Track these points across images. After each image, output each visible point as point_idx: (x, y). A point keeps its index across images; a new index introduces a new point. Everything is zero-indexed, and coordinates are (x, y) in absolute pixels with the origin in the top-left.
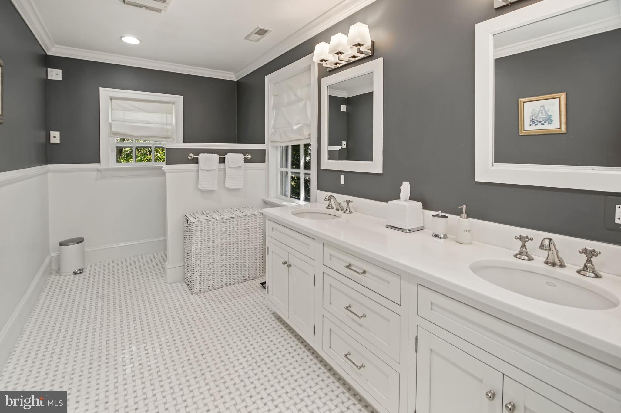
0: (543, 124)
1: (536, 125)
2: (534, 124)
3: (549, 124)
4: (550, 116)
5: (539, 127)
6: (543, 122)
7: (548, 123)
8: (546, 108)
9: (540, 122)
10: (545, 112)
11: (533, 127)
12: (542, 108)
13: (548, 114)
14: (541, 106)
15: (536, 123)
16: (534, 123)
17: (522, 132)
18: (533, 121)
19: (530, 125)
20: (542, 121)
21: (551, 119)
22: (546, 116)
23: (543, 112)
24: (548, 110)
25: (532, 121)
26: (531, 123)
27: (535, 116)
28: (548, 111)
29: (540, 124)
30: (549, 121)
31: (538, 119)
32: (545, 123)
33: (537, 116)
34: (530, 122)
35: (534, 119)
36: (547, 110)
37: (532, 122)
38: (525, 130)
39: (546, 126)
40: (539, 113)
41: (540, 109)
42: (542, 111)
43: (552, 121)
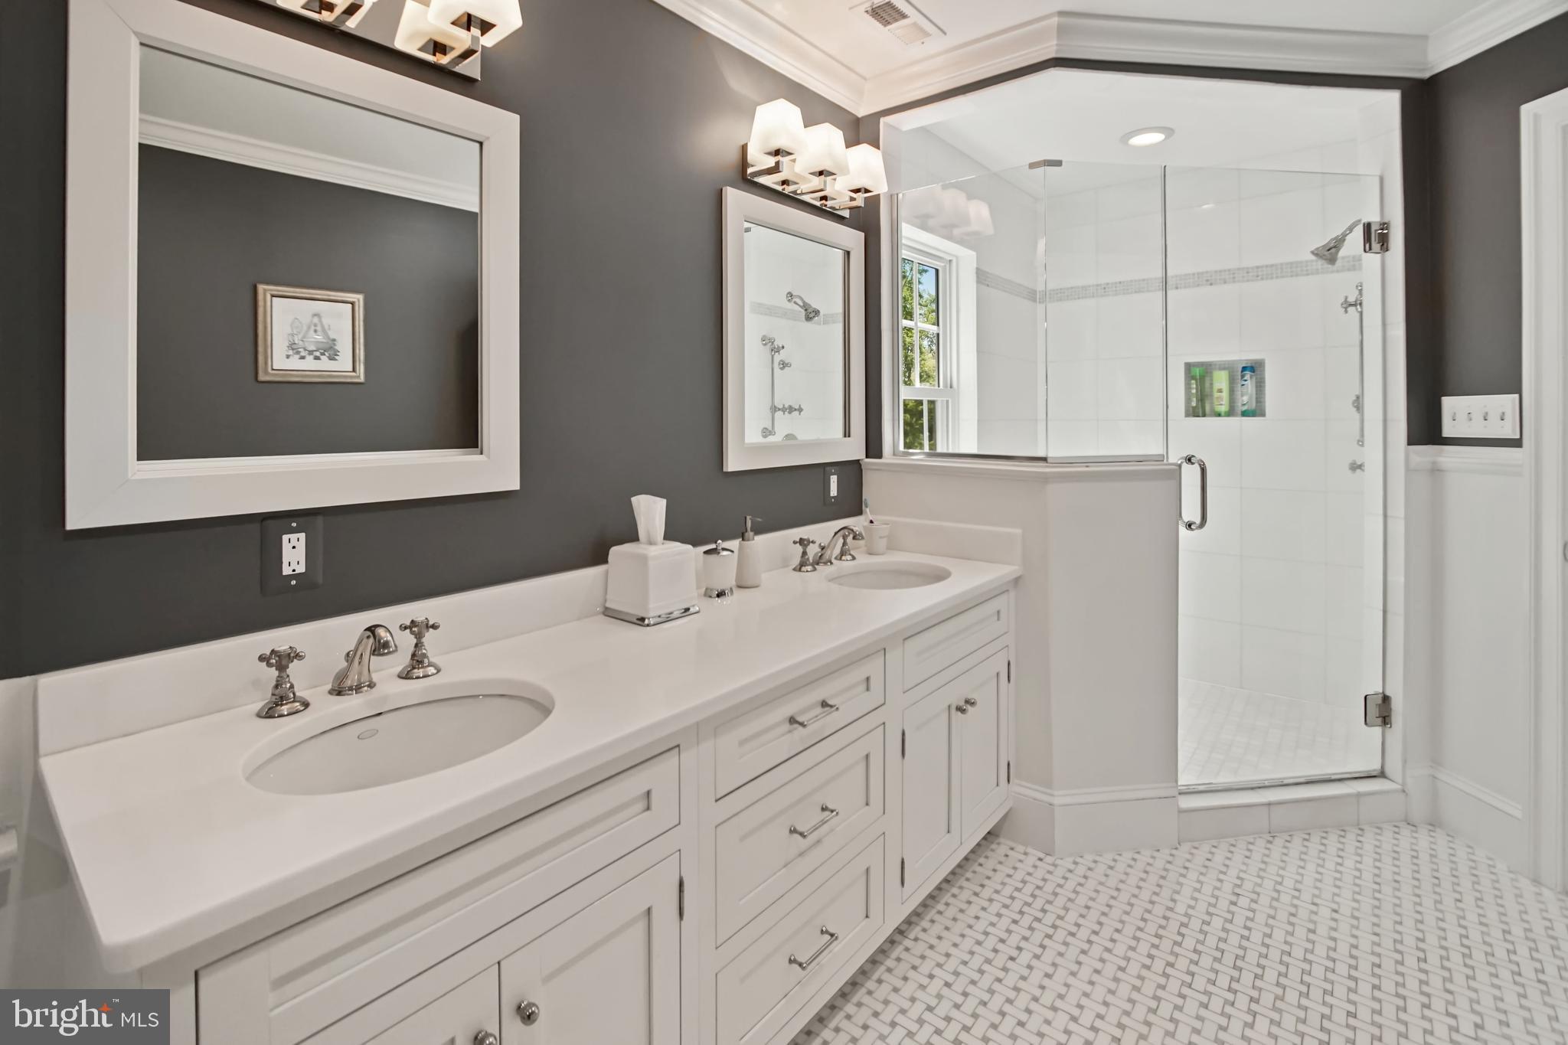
0: (317, 358)
1: (303, 358)
2: (298, 356)
3: (331, 358)
4: (334, 340)
5: (309, 364)
6: (318, 354)
7: (328, 357)
8: (325, 321)
9: (311, 352)
10: (324, 331)
11: (295, 364)
12: (316, 320)
13: (329, 338)
14: (315, 315)
15: (303, 354)
16: (298, 353)
17: (266, 372)
18: (294, 347)
19: (288, 357)
20: (315, 349)
21: (336, 347)
22: (324, 341)
23: (319, 328)
24: (329, 326)
25: (292, 346)
26: (291, 352)
27: (300, 336)
28: (329, 329)
29: (312, 357)
30: (332, 352)
31: (306, 344)
32: (322, 357)
33: (304, 337)
34: (287, 348)
35: (296, 342)
36: (326, 327)
37: (293, 349)
38: (274, 368)
39: (325, 364)
40: (309, 328)
41: (312, 321)
42: (315, 325)
43: (338, 354)
